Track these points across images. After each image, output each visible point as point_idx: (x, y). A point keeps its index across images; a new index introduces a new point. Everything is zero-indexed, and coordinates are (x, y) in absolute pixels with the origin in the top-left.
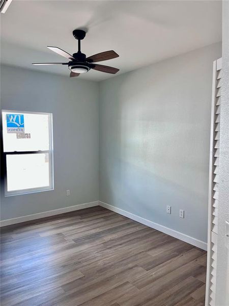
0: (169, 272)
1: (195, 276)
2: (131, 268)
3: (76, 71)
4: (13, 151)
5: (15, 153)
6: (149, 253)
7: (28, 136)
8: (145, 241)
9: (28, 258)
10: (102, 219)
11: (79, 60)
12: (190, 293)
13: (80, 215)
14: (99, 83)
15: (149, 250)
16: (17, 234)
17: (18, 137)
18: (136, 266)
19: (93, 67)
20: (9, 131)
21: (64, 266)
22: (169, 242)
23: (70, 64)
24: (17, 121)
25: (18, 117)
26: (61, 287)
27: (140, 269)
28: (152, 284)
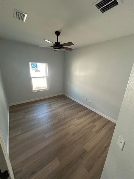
0: (85, 121)
1: (93, 123)
2: (73, 119)
3: (56, 50)
4: (34, 77)
5: (35, 77)
6: (79, 113)
7: (39, 71)
8: (77, 109)
9: (41, 113)
10: (64, 100)
11: (57, 45)
12: (92, 129)
13: (57, 98)
14: (64, 52)
15: (79, 112)
16: (37, 104)
17: (35, 72)
18: (75, 118)
19: (63, 48)
20: (32, 70)
21: (52, 117)
22: (85, 110)
23: (54, 47)
24: (35, 66)
25: (35, 65)
26: (51, 125)
27: (76, 119)
28: (79, 125)
